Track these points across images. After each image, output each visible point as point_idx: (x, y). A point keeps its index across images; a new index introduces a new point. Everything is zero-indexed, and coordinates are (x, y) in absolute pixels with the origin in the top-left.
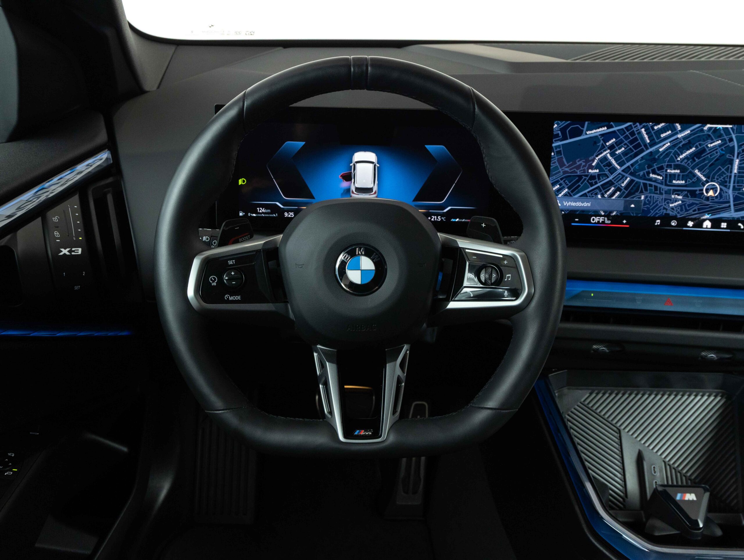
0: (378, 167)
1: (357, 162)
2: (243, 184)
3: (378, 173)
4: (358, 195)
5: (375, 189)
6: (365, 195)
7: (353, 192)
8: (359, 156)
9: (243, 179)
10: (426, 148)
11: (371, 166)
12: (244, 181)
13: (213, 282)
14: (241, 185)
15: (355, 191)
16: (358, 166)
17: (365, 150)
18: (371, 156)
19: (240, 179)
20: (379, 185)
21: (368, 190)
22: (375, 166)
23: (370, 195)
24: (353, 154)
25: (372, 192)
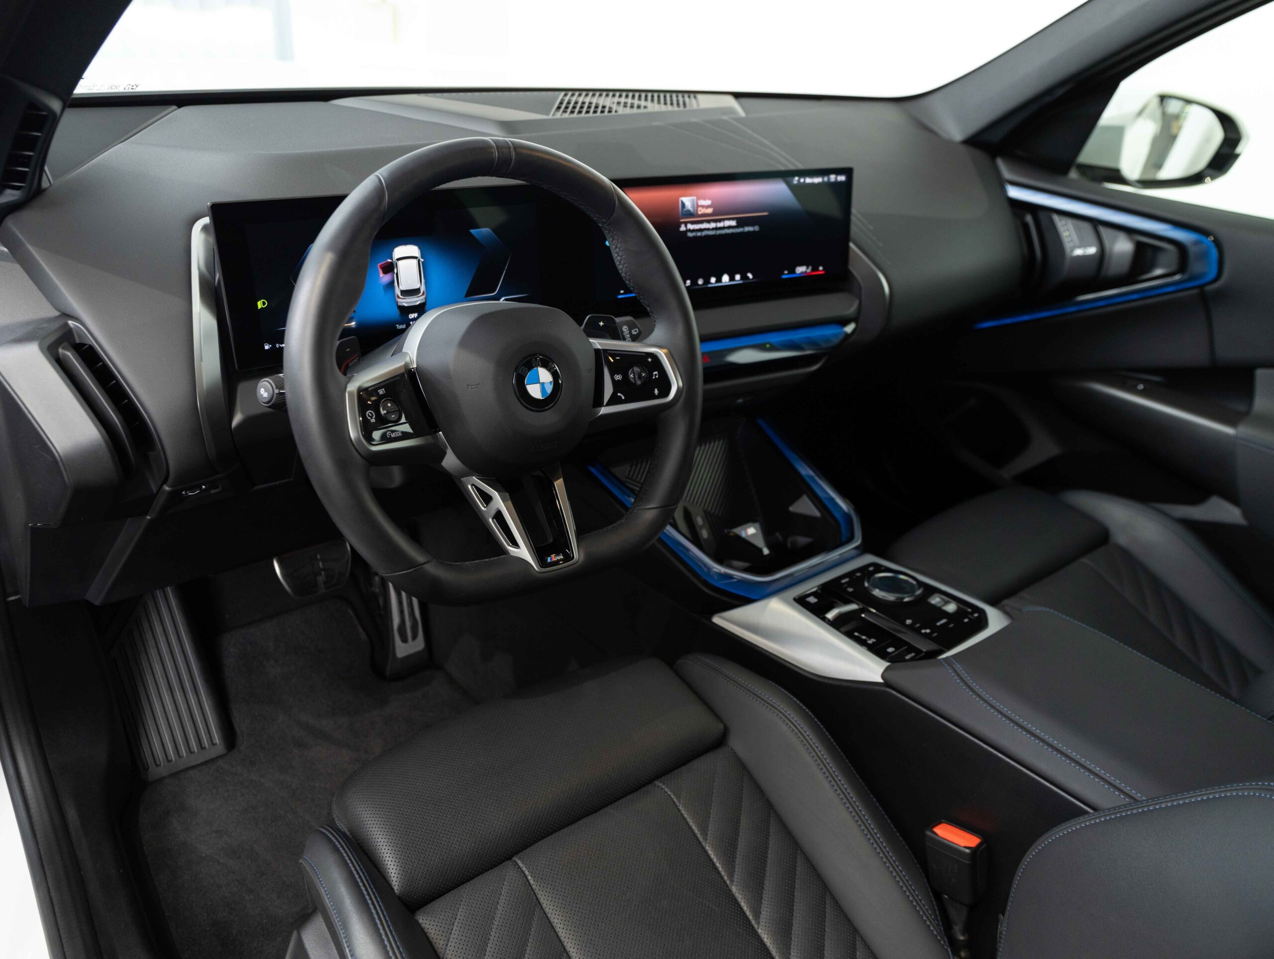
0: (423, 262)
1: (399, 259)
2: (263, 307)
3: (424, 270)
4: (405, 299)
5: (423, 289)
6: (413, 298)
7: (398, 297)
8: (400, 251)
9: (262, 300)
10: (470, 233)
11: (415, 261)
12: (264, 303)
13: (372, 418)
14: (262, 308)
15: (401, 295)
16: (400, 263)
17: (406, 244)
18: (412, 250)
19: (259, 301)
20: (426, 283)
21: (414, 292)
22: (419, 261)
23: (418, 297)
24: (392, 250)
25: (420, 293)
